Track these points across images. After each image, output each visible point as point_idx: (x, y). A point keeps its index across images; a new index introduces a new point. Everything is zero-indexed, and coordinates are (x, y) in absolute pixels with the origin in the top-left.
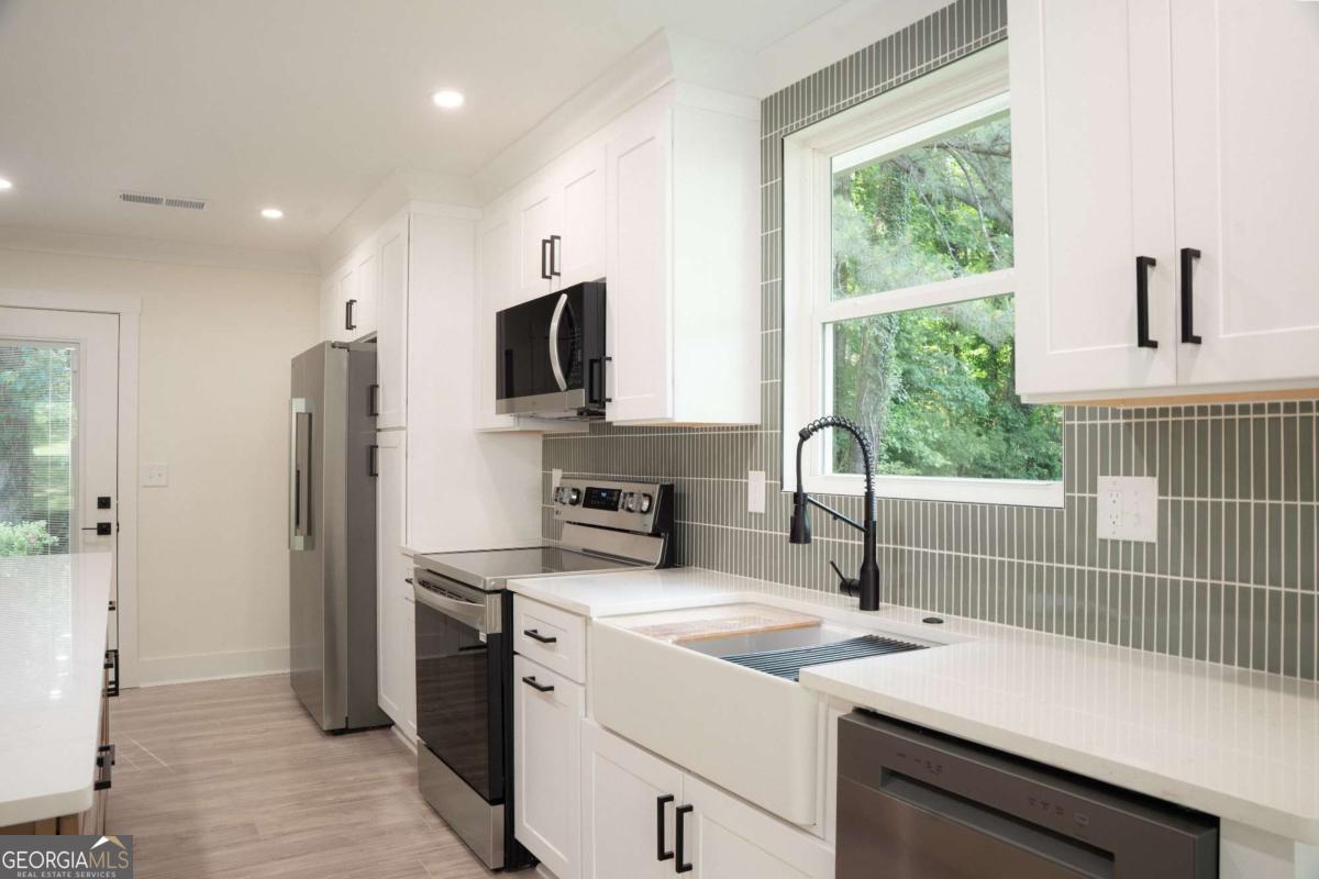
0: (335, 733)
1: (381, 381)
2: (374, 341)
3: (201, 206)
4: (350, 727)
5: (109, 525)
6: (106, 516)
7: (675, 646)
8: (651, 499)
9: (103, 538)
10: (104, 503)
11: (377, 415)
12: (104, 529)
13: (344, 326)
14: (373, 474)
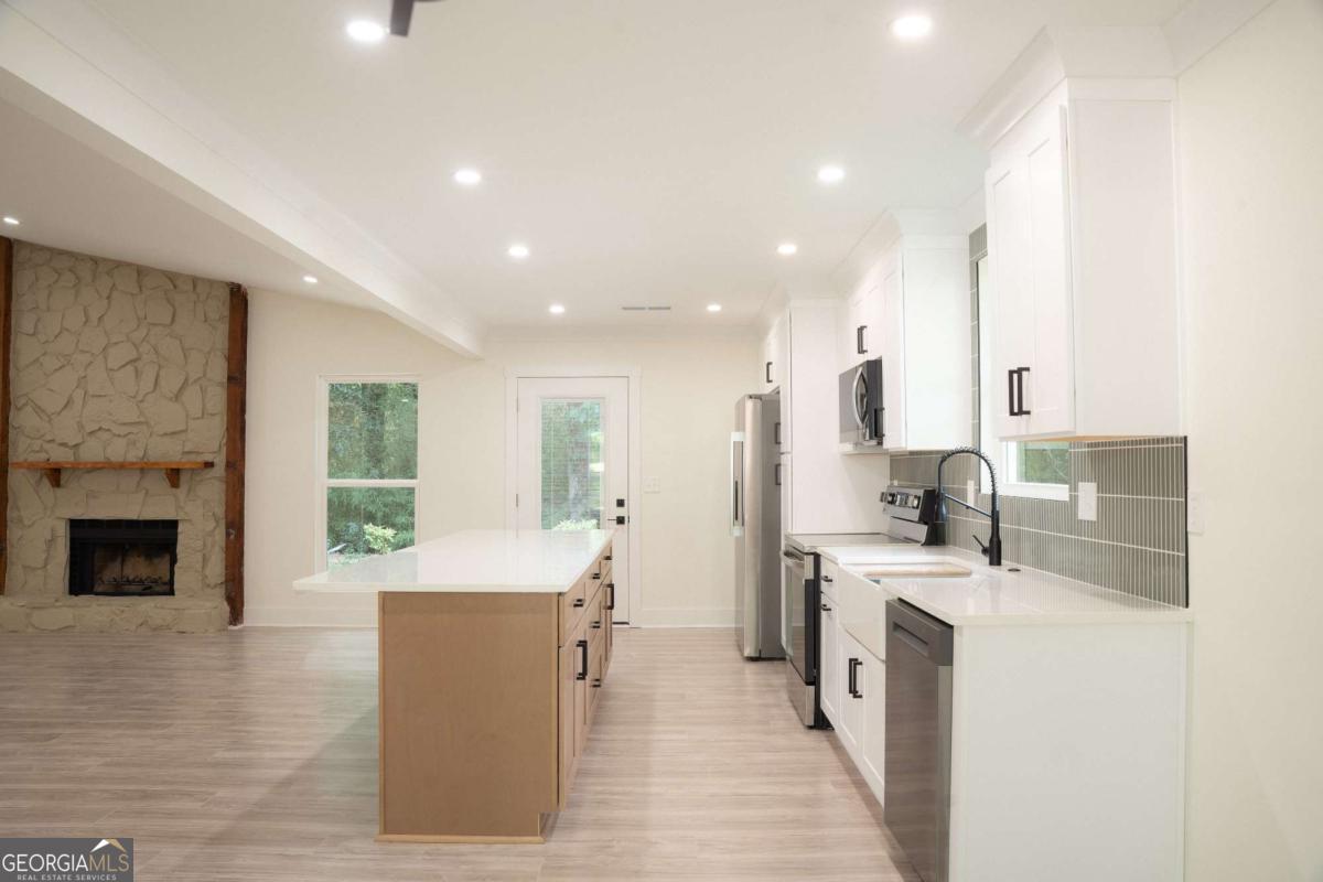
0: (752, 659)
1: (782, 421)
2: (778, 393)
3: (669, 308)
4: (763, 656)
5: (623, 518)
6: (621, 512)
7: (863, 578)
8: (919, 498)
9: (620, 526)
10: (620, 503)
11: (780, 443)
12: (620, 521)
13: (765, 379)
14: (778, 484)
